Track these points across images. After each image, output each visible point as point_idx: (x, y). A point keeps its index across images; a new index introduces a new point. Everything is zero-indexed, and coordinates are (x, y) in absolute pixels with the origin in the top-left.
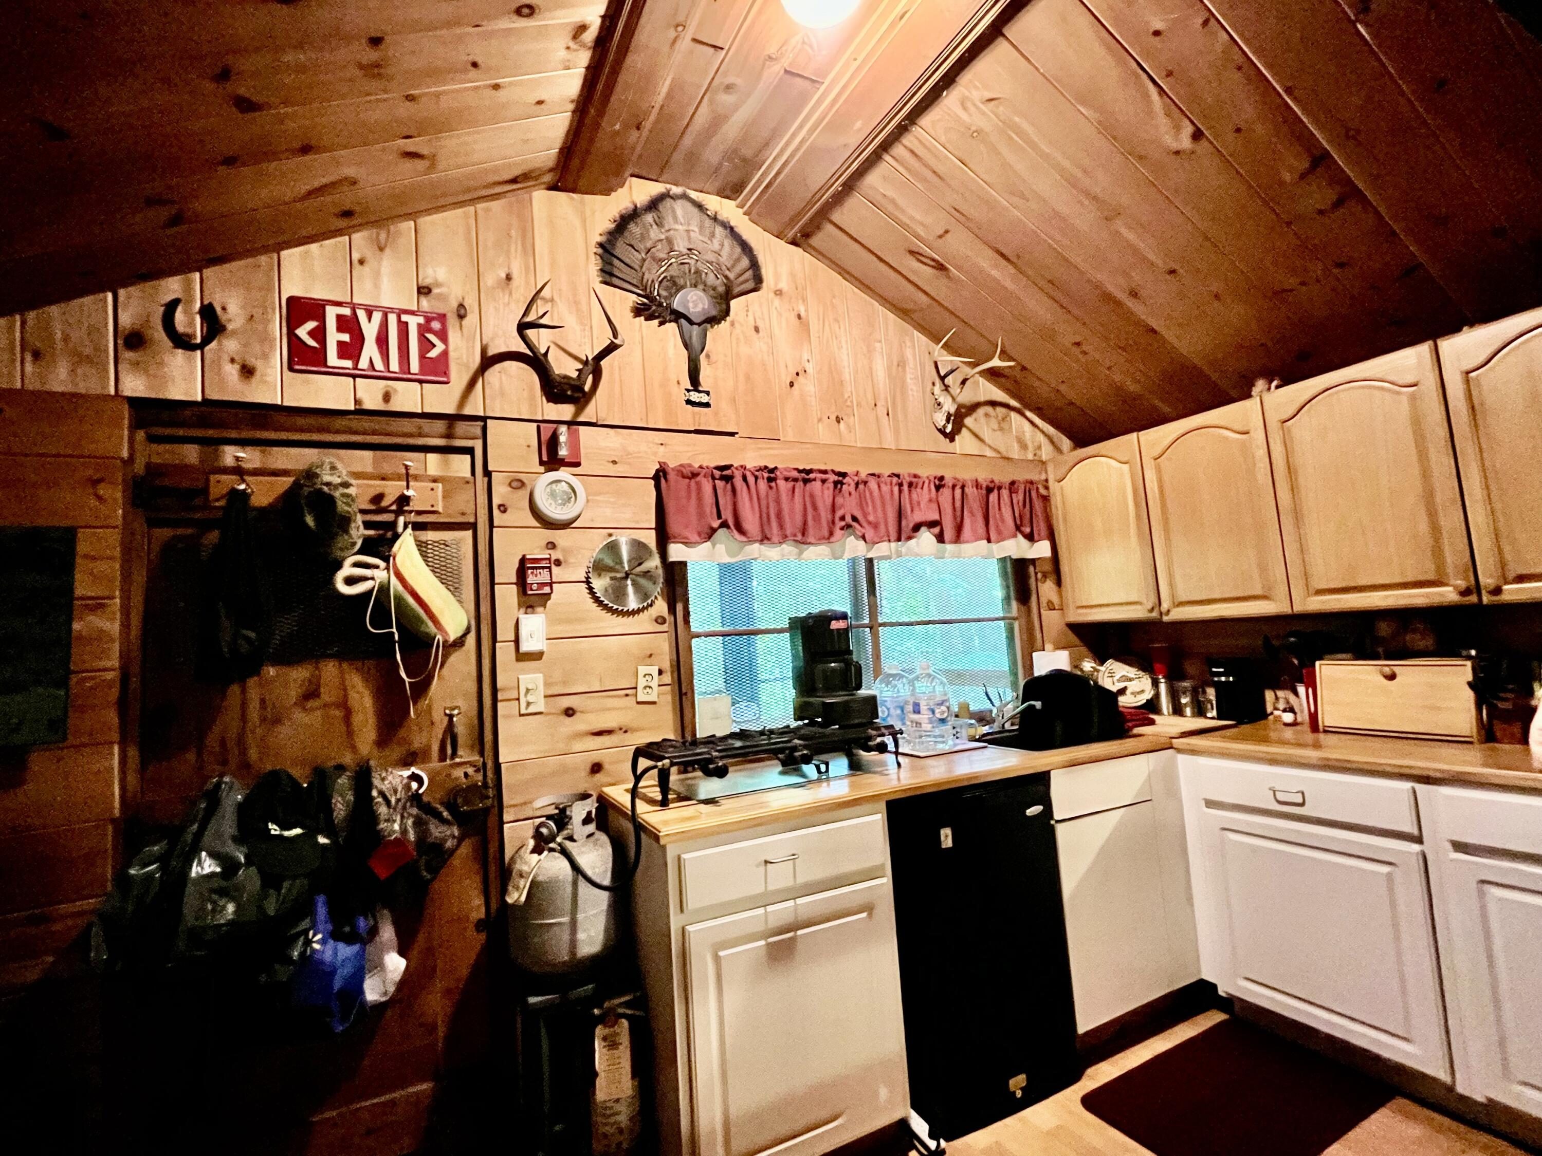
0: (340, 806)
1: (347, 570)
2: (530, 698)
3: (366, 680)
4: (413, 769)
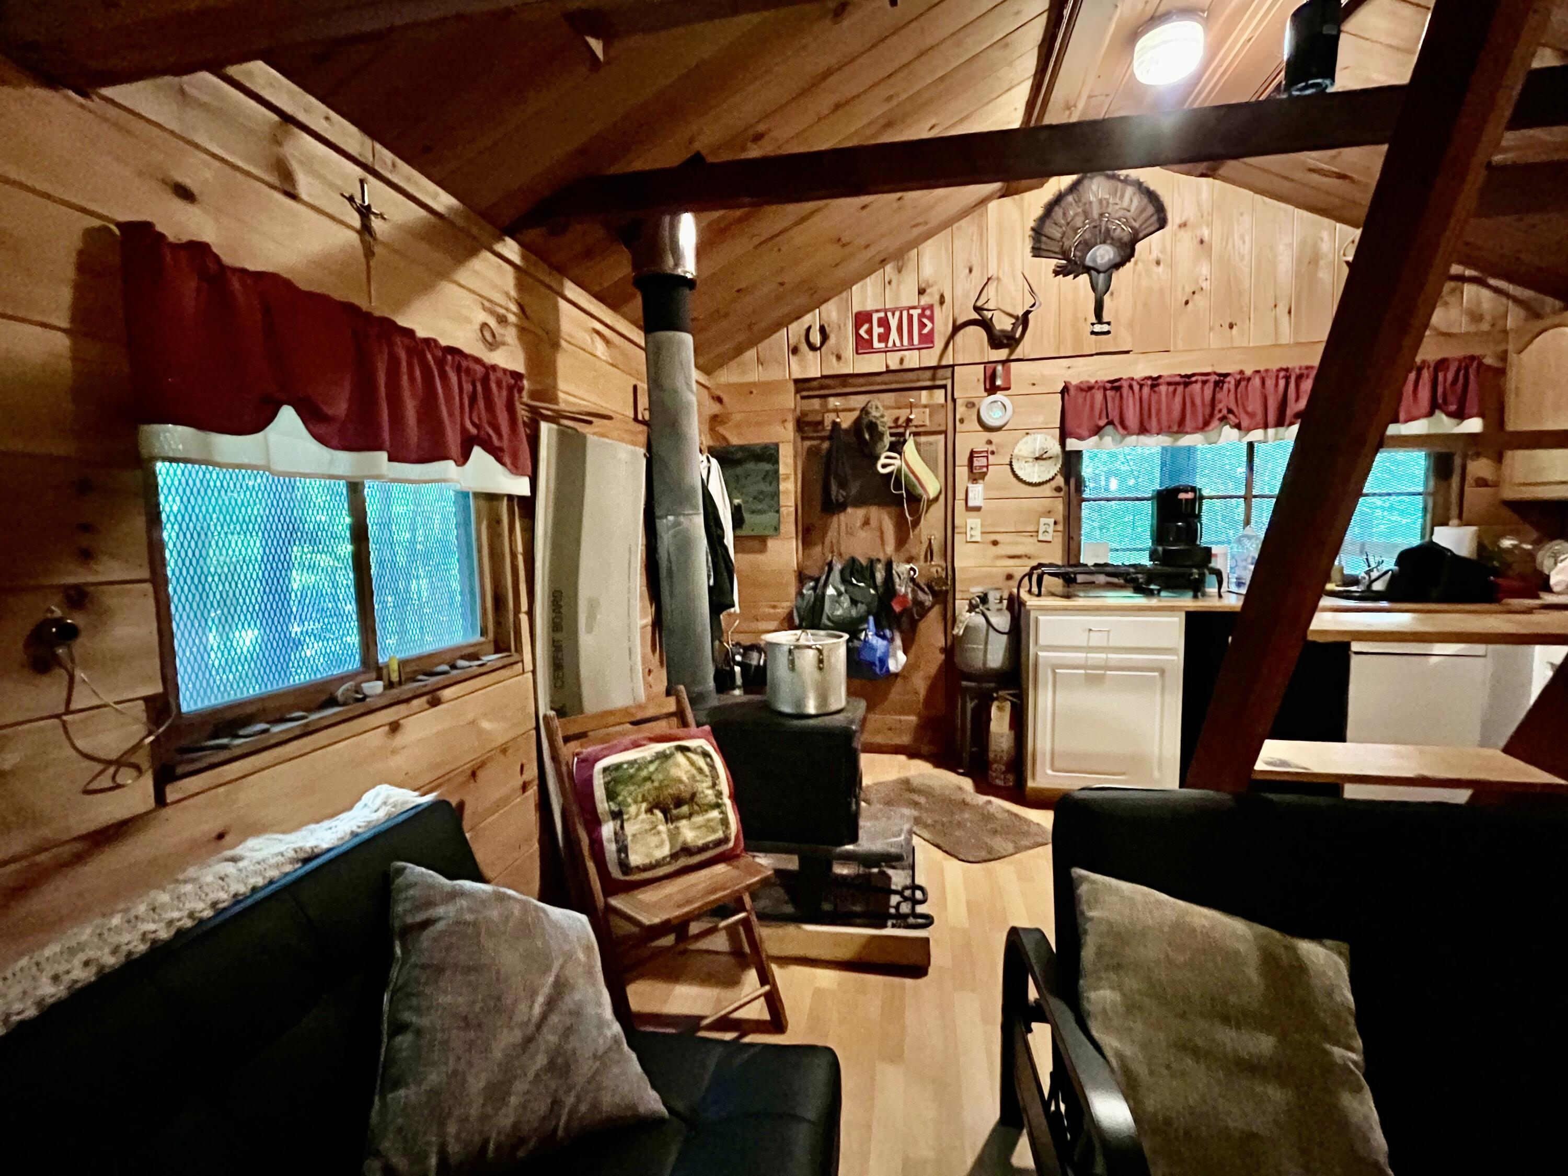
0: (880, 576)
1: (883, 461)
2: (973, 533)
3: (890, 518)
4: (911, 565)
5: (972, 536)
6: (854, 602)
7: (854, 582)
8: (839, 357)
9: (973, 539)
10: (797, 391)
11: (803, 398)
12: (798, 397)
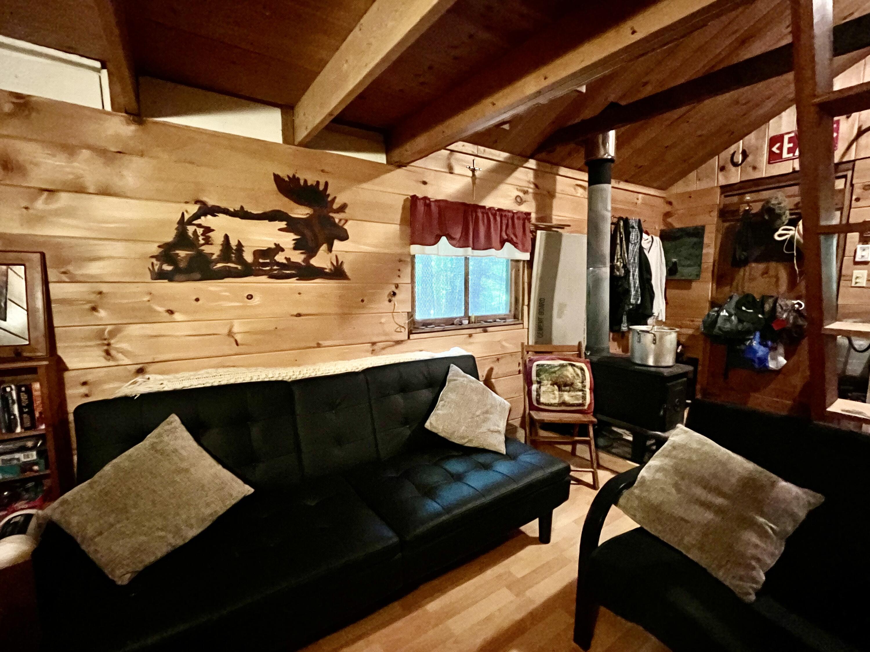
0: (767, 307)
1: (780, 232)
2: (858, 280)
3: (785, 268)
4: (799, 301)
5: (856, 283)
6: (740, 321)
7: (744, 308)
8: (754, 168)
9: (858, 285)
10: (722, 193)
11: (726, 196)
12: (723, 196)
